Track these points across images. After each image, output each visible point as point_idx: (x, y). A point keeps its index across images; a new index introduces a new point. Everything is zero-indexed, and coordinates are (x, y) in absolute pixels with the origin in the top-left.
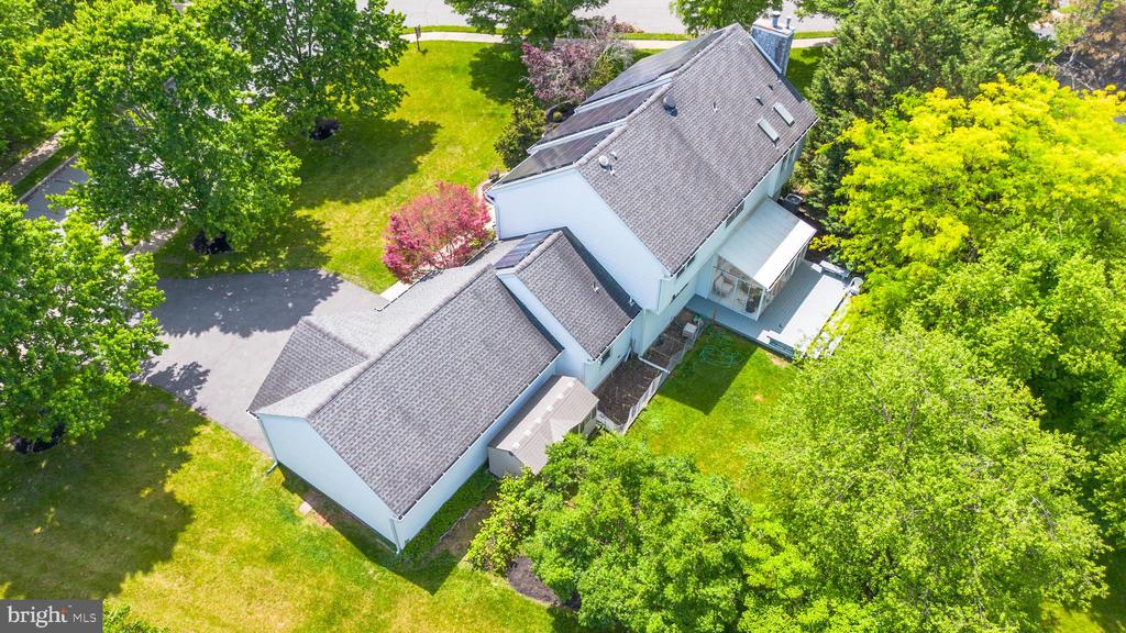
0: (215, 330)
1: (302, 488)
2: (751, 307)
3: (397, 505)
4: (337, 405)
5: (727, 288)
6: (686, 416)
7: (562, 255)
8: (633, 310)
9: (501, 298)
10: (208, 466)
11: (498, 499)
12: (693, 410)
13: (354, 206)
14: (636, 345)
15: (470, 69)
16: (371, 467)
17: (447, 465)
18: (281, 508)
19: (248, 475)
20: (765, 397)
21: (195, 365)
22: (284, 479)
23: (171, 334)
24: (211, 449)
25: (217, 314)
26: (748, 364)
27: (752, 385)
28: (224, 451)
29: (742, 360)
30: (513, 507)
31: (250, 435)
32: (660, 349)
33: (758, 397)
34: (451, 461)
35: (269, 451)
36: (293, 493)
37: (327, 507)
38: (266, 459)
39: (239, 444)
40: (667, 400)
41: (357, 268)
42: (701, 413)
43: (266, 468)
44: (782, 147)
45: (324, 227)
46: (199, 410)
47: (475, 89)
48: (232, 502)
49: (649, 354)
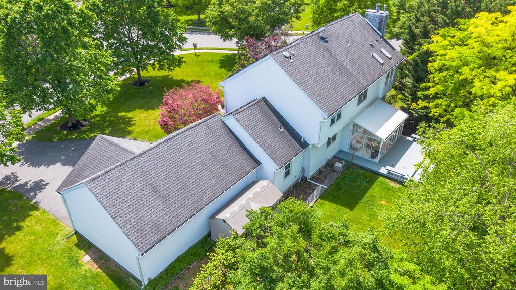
0: (59, 164)
1: (87, 246)
2: (374, 155)
3: (141, 246)
4: (108, 177)
5: (359, 146)
6: (338, 211)
7: (261, 110)
8: (304, 145)
9: (224, 131)
10: (31, 233)
11: (214, 251)
12: (343, 208)
13: (150, 112)
14: (306, 172)
15: (219, 62)
16: (126, 219)
17: (179, 224)
18: (70, 259)
19: (54, 238)
20: (388, 202)
21: (42, 181)
22: (77, 241)
23: (33, 166)
24: (36, 223)
25: (63, 157)
26: (375, 185)
27: (379, 196)
28: (44, 225)
29: (371, 182)
30: (223, 257)
31: (62, 216)
32: (320, 175)
33: (384, 202)
34: (182, 221)
35: (71, 225)
36: (80, 250)
37: (101, 258)
38: (69, 229)
39: (54, 221)
40: (326, 202)
41: (147, 137)
42: (348, 210)
43: (67, 235)
44: (386, 67)
45: (132, 120)
46: (36, 203)
47: (221, 69)
48: (40, 254)
49: (313, 178)
